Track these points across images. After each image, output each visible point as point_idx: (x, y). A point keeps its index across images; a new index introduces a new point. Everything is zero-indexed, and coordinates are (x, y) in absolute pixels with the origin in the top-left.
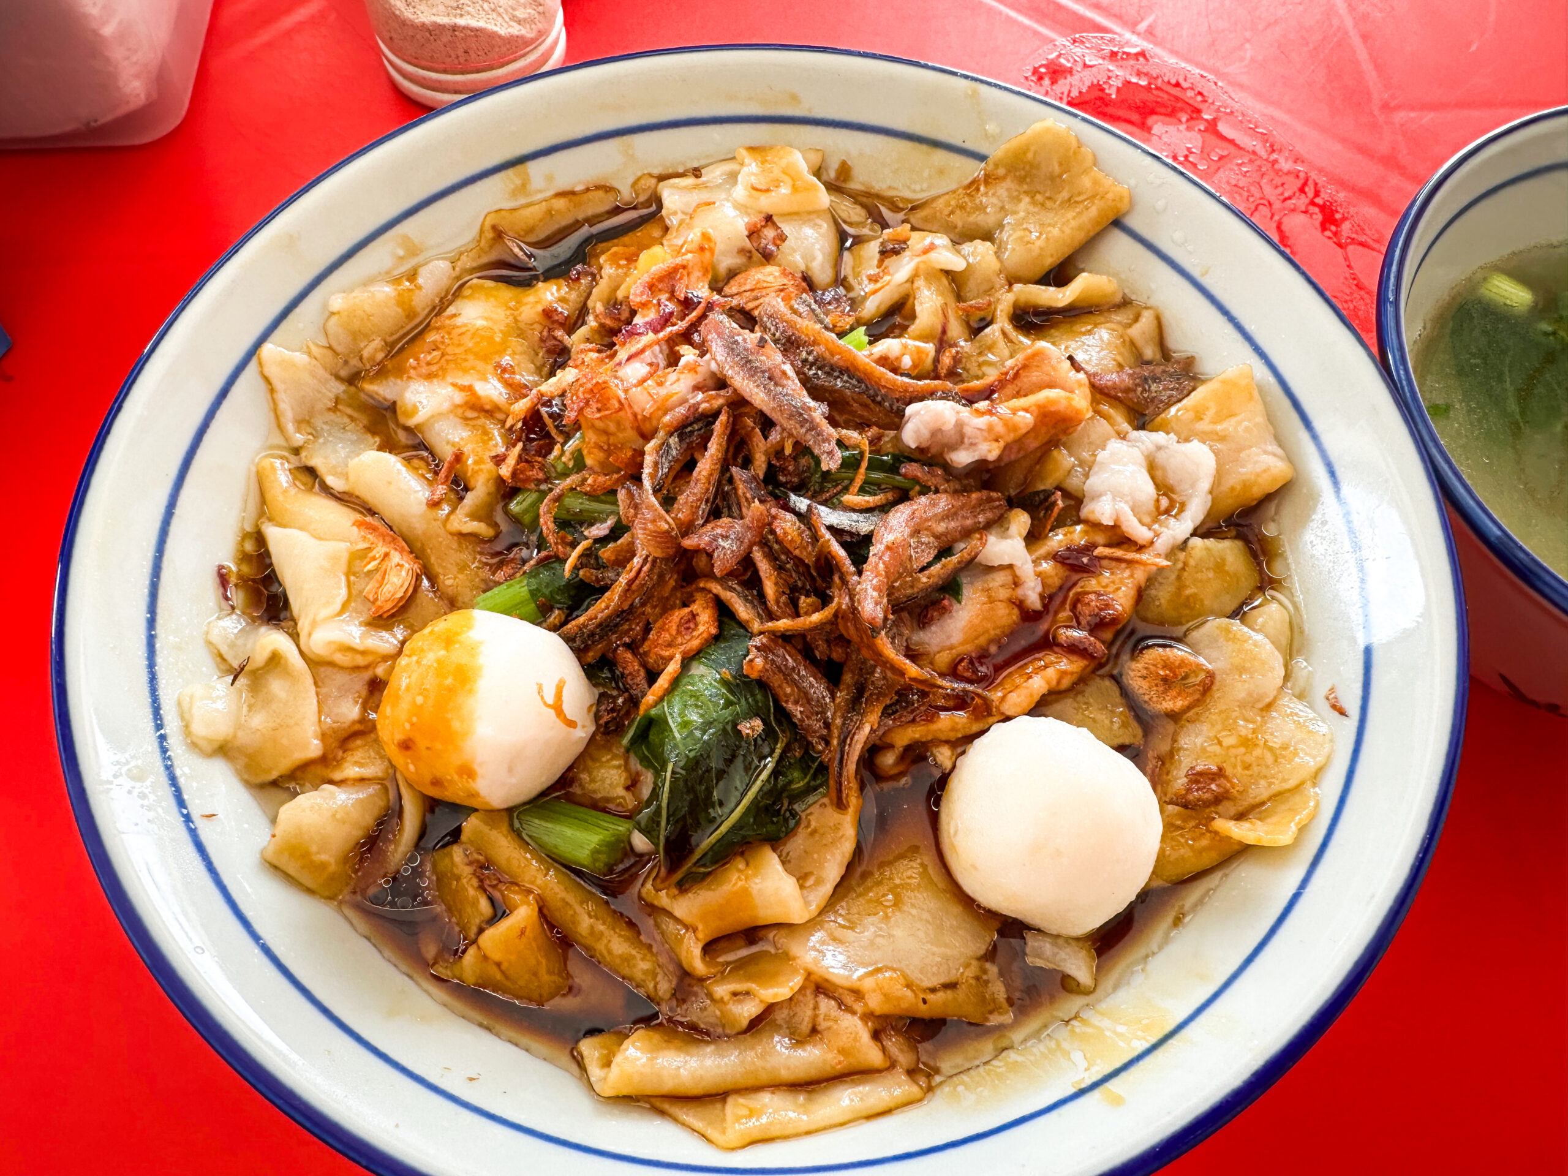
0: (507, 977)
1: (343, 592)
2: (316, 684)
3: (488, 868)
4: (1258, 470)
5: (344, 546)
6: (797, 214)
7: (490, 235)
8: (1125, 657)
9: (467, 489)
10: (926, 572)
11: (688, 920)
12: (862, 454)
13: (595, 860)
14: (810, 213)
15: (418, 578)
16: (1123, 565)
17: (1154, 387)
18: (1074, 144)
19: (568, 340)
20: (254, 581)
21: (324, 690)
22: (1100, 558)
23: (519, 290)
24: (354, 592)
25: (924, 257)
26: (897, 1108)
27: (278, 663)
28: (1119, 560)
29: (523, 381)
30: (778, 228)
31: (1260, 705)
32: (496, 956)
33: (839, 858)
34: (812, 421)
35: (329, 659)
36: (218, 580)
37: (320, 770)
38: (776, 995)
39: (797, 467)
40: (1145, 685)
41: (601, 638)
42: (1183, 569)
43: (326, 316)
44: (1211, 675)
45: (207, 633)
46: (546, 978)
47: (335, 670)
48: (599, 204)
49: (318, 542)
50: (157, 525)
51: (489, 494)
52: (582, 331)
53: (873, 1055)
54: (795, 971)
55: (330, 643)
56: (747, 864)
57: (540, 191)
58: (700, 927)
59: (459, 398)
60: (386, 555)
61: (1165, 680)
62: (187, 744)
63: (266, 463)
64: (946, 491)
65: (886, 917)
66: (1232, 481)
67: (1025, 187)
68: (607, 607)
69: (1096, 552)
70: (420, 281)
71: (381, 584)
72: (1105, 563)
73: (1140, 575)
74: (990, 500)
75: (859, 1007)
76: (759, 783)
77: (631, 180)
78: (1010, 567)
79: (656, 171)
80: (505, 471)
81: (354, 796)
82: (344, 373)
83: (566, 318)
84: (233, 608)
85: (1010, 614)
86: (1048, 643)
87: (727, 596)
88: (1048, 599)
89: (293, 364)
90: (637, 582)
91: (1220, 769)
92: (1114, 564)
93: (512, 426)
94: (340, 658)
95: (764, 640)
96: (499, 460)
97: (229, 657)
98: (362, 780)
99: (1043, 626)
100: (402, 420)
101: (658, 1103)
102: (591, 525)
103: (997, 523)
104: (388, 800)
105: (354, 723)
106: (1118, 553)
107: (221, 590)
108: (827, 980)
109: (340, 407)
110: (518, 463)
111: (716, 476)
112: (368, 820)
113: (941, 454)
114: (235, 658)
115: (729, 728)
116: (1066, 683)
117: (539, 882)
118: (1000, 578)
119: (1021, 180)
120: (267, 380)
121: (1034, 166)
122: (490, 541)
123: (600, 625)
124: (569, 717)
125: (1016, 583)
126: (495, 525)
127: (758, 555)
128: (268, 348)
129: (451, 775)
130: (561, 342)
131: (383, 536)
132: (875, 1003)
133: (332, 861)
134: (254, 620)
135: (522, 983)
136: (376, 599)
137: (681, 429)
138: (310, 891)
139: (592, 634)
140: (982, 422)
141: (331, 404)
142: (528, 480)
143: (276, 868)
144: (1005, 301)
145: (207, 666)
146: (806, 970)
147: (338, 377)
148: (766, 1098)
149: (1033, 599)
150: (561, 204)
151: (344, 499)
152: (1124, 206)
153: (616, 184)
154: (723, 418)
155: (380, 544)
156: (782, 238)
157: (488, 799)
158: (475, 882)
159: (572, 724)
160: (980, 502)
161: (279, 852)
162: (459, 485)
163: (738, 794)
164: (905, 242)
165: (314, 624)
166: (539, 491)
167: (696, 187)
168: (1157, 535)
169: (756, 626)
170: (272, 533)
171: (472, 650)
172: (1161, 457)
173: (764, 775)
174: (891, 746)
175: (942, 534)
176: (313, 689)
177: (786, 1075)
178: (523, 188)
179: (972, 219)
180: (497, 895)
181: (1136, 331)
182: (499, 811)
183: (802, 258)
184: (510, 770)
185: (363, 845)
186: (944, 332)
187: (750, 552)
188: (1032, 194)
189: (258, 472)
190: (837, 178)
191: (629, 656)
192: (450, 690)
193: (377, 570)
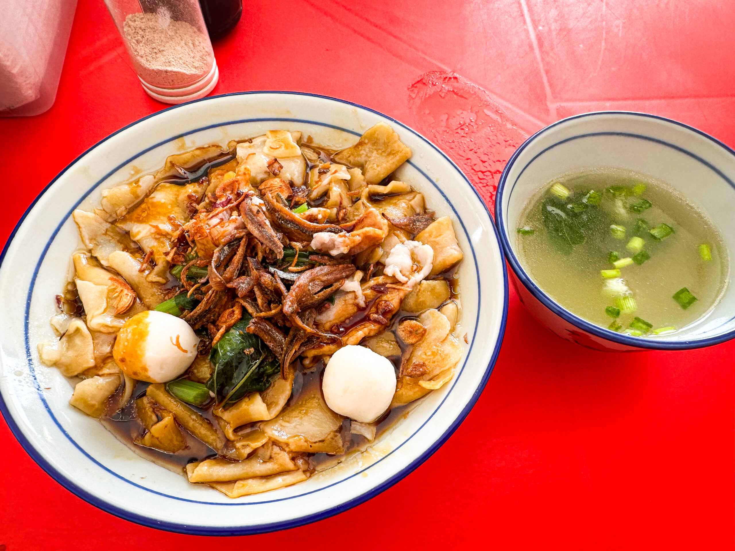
0: (161, 443)
1: (105, 305)
2: (93, 339)
3: (156, 405)
4: (448, 255)
5: (105, 287)
6: (288, 157)
7: (169, 165)
8: (396, 324)
9: (156, 265)
10: (317, 295)
11: (227, 420)
12: (296, 252)
13: (196, 400)
14: (293, 157)
15: (135, 299)
16: (396, 290)
17: (418, 224)
18: (391, 131)
19: (198, 207)
20: (70, 300)
21: (96, 341)
22: (388, 288)
23: (180, 187)
24: (109, 305)
25: (334, 175)
26: (297, 483)
27: (79, 332)
28: (394, 289)
29: (179, 223)
30: (279, 164)
31: (441, 340)
32: (156, 435)
33: (284, 397)
34: (274, 241)
35: (98, 330)
36: (56, 301)
37: (94, 371)
38: (256, 445)
39: (272, 257)
40: (403, 333)
41: (200, 320)
42: (419, 292)
43: (101, 198)
44: (425, 330)
45: (51, 321)
46: (176, 443)
47: (101, 334)
48: (213, 153)
49: (95, 286)
50: (30, 280)
51: (164, 267)
52: (203, 204)
53: (290, 465)
54: (265, 437)
55: (99, 324)
56: (249, 400)
57: (189, 148)
58: (232, 422)
59: (153, 230)
60: (122, 291)
61: (411, 332)
62: (40, 363)
63: (77, 255)
64: (329, 265)
65: (301, 418)
66: (440, 259)
67: (375, 147)
68: (200, 309)
69: (387, 286)
70: (140, 183)
71: (120, 301)
72: (390, 290)
73: (402, 294)
74: (348, 267)
75: (287, 449)
76: (251, 370)
77: (227, 142)
78: (354, 292)
79: (237, 140)
80: (169, 258)
81: (107, 380)
82: (110, 220)
83: (197, 199)
84: (62, 311)
85: (353, 309)
86: (367, 319)
87: (245, 304)
88: (367, 304)
89: (87, 217)
90: (210, 300)
91: (424, 363)
92: (393, 290)
93: (174, 241)
94: (102, 329)
95: (256, 320)
96: (167, 254)
97: (60, 330)
98: (110, 374)
99: (366, 313)
100: (132, 238)
101: (212, 485)
102: (201, 278)
103: (350, 276)
104: (120, 381)
105: (108, 353)
106: (394, 286)
107: (57, 305)
108: (276, 440)
109: (108, 233)
110: (174, 255)
111: (241, 261)
112: (112, 388)
113: (328, 251)
114: (62, 330)
115: (241, 351)
116: (372, 333)
117: (174, 409)
118: (350, 296)
119: (374, 144)
120: (77, 224)
121: (378, 139)
122: (164, 284)
123: (198, 315)
124: (184, 349)
125: (356, 298)
126: (166, 279)
127: (256, 289)
128: (77, 212)
129: (139, 371)
130: (195, 208)
131: (120, 283)
132: (293, 447)
133: (97, 404)
134: (71, 315)
135: (166, 445)
136: (117, 307)
137: (229, 244)
138: (88, 415)
139: (196, 319)
140: (341, 240)
141: (104, 232)
142: (178, 261)
143: (74, 407)
144: (365, 192)
145: (51, 333)
146: (269, 436)
147: (106, 221)
148: (250, 481)
149: (362, 304)
150: (198, 152)
151: (108, 269)
152: (409, 156)
153: (220, 145)
154: (244, 240)
155: (120, 286)
156: (281, 167)
157: (155, 379)
158: (151, 409)
159: (185, 351)
160: (344, 268)
161: (76, 400)
162: (152, 263)
163: (243, 375)
164: (328, 169)
165: (93, 317)
166: (182, 265)
167: (250, 147)
168: (409, 279)
169: (254, 314)
170: (78, 282)
171: (147, 325)
172: (416, 251)
173: (254, 368)
174: (307, 357)
175: (325, 281)
176: (91, 341)
177: (258, 473)
178: (183, 146)
179: (356, 159)
180: (159, 414)
181: (412, 203)
182: (161, 383)
183: (290, 175)
184: (161, 368)
185: (110, 398)
186: (341, 203)
187: (253, 288)
188: (377, 150)
189: (73, 259)
190: (308, 142)
191: (212, 326)
192: (137, 340)
193: (118, 296)
